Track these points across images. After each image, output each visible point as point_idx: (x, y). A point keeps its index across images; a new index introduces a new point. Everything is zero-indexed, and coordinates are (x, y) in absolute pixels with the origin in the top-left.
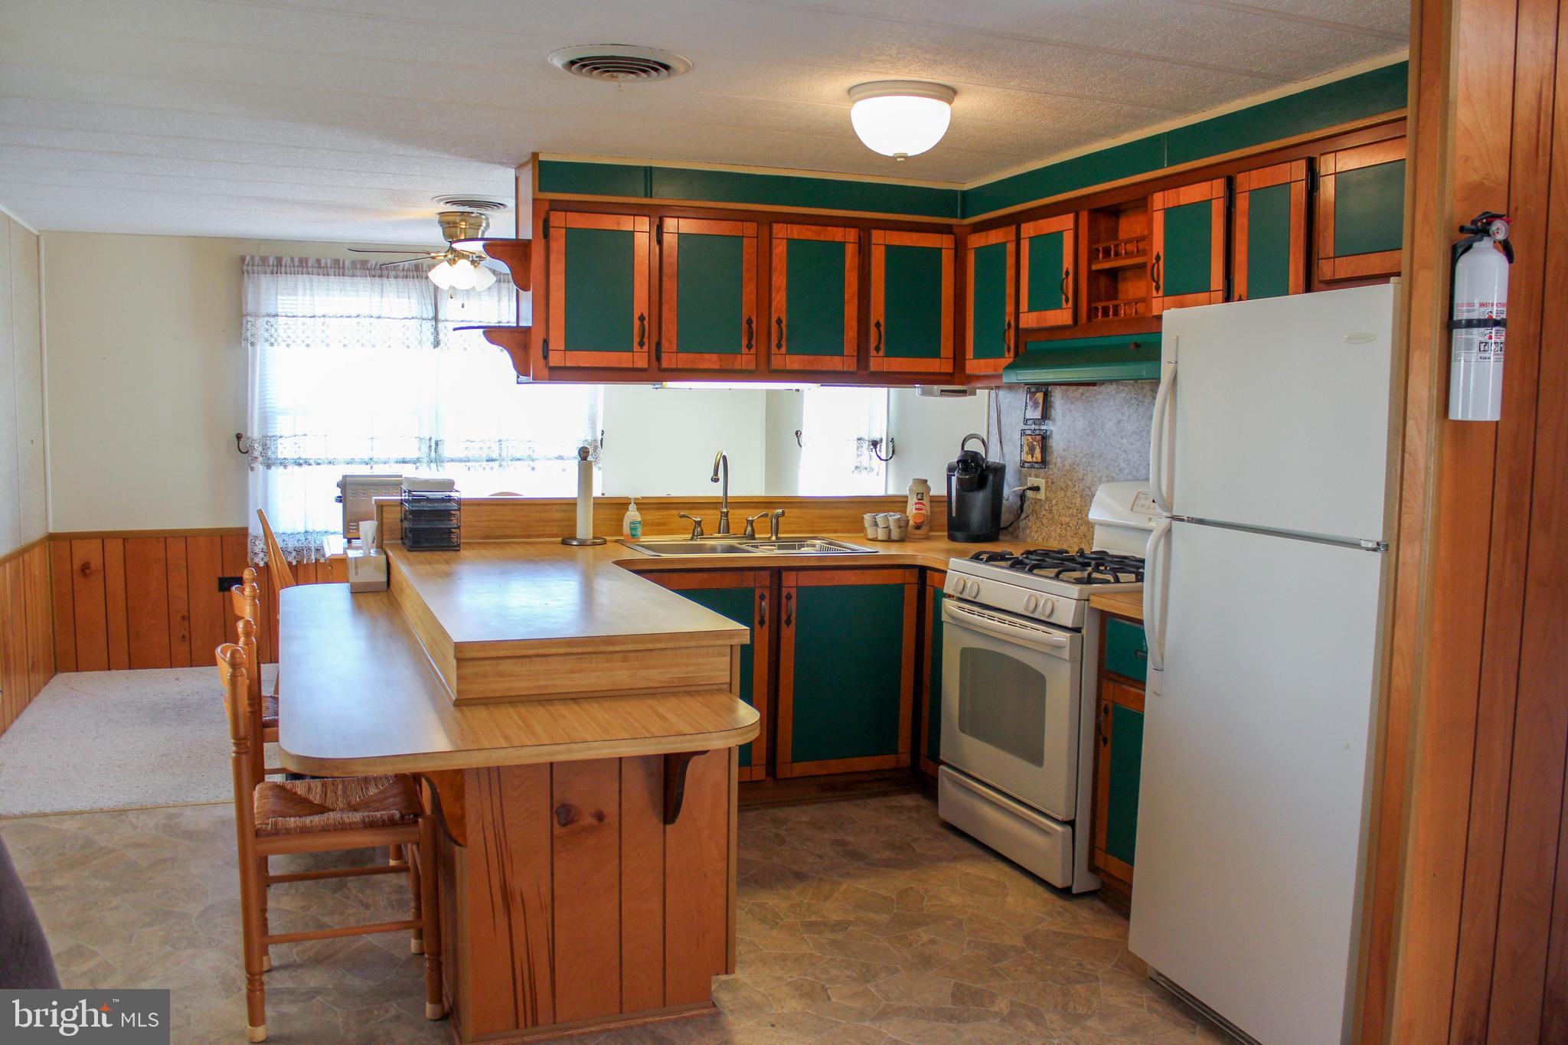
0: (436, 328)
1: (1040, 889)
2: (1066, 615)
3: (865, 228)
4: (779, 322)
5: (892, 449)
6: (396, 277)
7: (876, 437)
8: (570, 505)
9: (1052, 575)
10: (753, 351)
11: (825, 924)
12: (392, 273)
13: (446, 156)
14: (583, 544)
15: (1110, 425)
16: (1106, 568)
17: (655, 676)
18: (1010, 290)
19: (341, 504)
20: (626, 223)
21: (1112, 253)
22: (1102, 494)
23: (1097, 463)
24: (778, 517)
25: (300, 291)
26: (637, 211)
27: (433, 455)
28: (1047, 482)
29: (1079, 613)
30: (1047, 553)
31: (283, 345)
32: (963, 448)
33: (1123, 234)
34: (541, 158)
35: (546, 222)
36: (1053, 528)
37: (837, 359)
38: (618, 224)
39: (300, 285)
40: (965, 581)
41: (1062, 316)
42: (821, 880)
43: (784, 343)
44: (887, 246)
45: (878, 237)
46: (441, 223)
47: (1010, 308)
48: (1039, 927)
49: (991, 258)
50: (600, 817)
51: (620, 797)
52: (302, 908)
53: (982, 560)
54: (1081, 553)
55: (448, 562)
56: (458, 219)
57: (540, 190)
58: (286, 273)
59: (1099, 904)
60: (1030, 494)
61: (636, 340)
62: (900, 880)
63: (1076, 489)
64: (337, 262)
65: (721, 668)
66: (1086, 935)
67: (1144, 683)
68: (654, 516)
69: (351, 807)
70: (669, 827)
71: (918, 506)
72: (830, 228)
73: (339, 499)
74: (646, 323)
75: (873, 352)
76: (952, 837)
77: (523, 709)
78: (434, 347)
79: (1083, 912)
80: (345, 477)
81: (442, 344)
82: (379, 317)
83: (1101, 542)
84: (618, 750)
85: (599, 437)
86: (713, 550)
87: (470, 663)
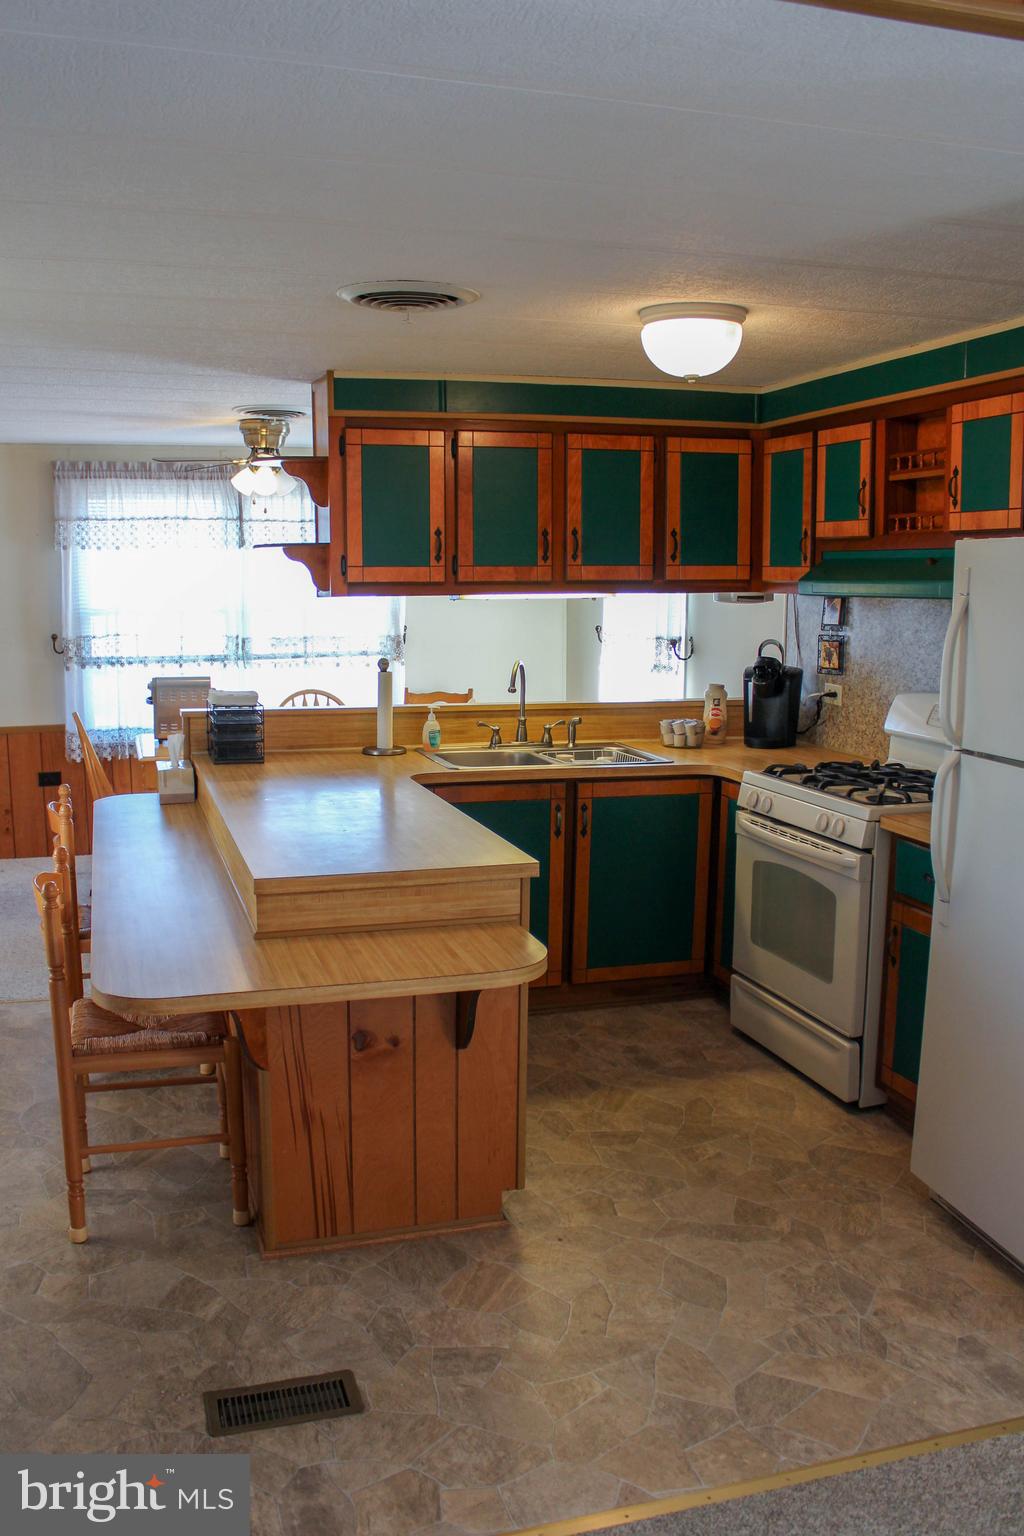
0: (241, 529)
1: (827, 1102)
2: (857, 834)
3: (661, 435)
4: (575, 532)
5: (692, 648)
6: (201, 478)
7: (675, 635)
8: (370, 714)
9: (844, 794)
10: (549, 562)
11: (614, 1135)
12: (197, 474)
13: (244, 375)
14: (383, 754)
15: (907, 634)
16: (899, 785)
17: (447, 908)
18: (807, 498)
19: (152, 706)
20: (421, 438)
21: (910, 464)
22: (899, 702)
23: (894, 671)
24: (574, 724)
25: (109, 495)
26: (432, 425)
27: (240, 652)
28: (844, 689)
29: (870, 835)
30: (840, 767)
31: (94, 547)
32: (760, 654)
33: (922, 445)
34: (337, 375)
35: (342, 439)
36: (850, 735)
37: (633, 569)
38: (413, 439)
39: (109, 489)
40: (758, 796)
41: (858, 527)
42: (612, 1089)
43: (579, 553)
44: (683, 453)
45: (674, 444)
46: (241, 429)
47: (806, 516)
48: (824, 1142)
49: (789, 464)
50: (395, 1042)
51: (414, 1023)
52: (120, 1109)
53: (775, 773)
54: (876, 766)
55: (252, 778)
56: (258, 426)
57: (335, 408)
58: (95, 477)
59: (884, 1119)
60: (827, 700)
61: (433, 554)
62: (691, 1089)
63: (873, 697)
64: (143, 465)
65: (512, 901)
66: (869, 1151)
67: (931, 906)
68: (453, 724)
69: (161, 1025)
70: (461, 1052)
71: (714, 712)
72: (625, 437)
73: (150, 700)
74: (442, 537)
75: (669, 561)
76: (744, 1045)
77: (320, 943)
78: (240, 547)
79: (868, 1127)
80: (155, 680)
81: (247, 544)
82: (185, 518)
83: (895, 755)
84: (409, 989)
85: (402, 633)
86: (510, 760)
87: (269, 898)
